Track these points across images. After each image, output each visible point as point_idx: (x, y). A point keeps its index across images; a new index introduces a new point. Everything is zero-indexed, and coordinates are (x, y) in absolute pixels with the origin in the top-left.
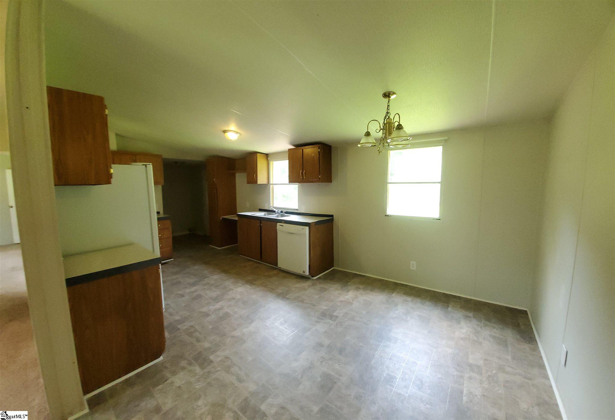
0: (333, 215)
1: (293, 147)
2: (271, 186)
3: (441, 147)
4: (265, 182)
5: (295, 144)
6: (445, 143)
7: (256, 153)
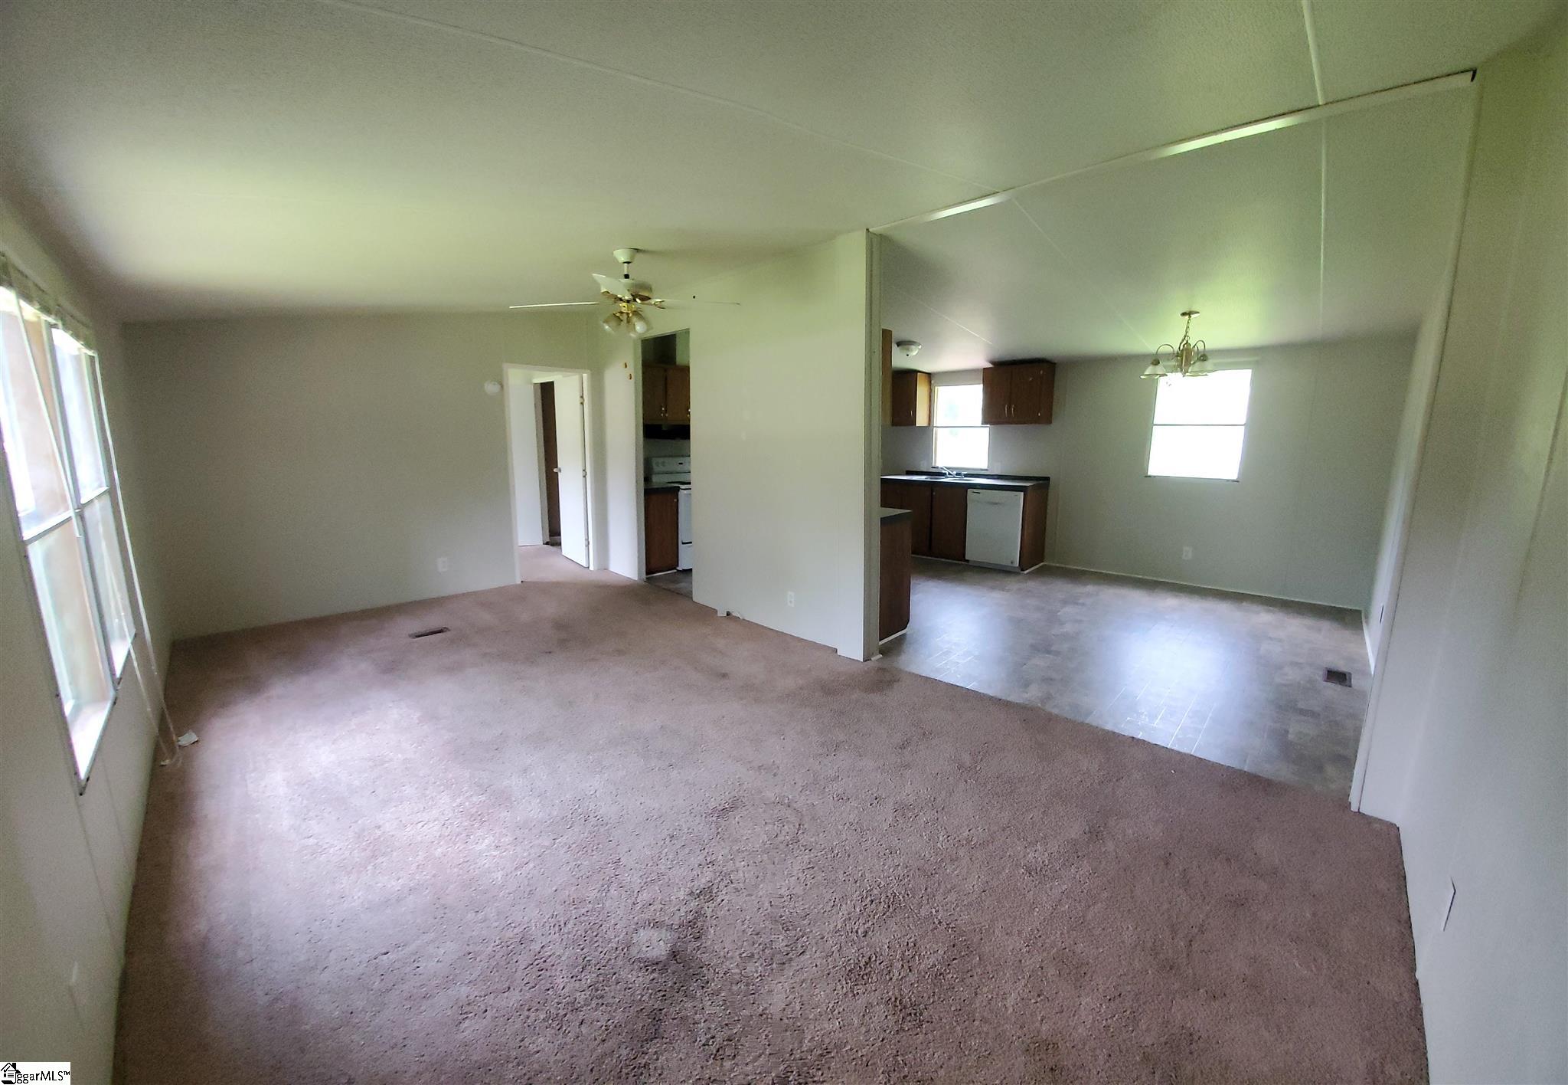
0: (1049, 478)
1: (990, 366)
2: (935, 429)
3: (1250, 370)
4: (925, 424)
5: (996, 360)
6: (1256, 366)
7: (916, 372)
